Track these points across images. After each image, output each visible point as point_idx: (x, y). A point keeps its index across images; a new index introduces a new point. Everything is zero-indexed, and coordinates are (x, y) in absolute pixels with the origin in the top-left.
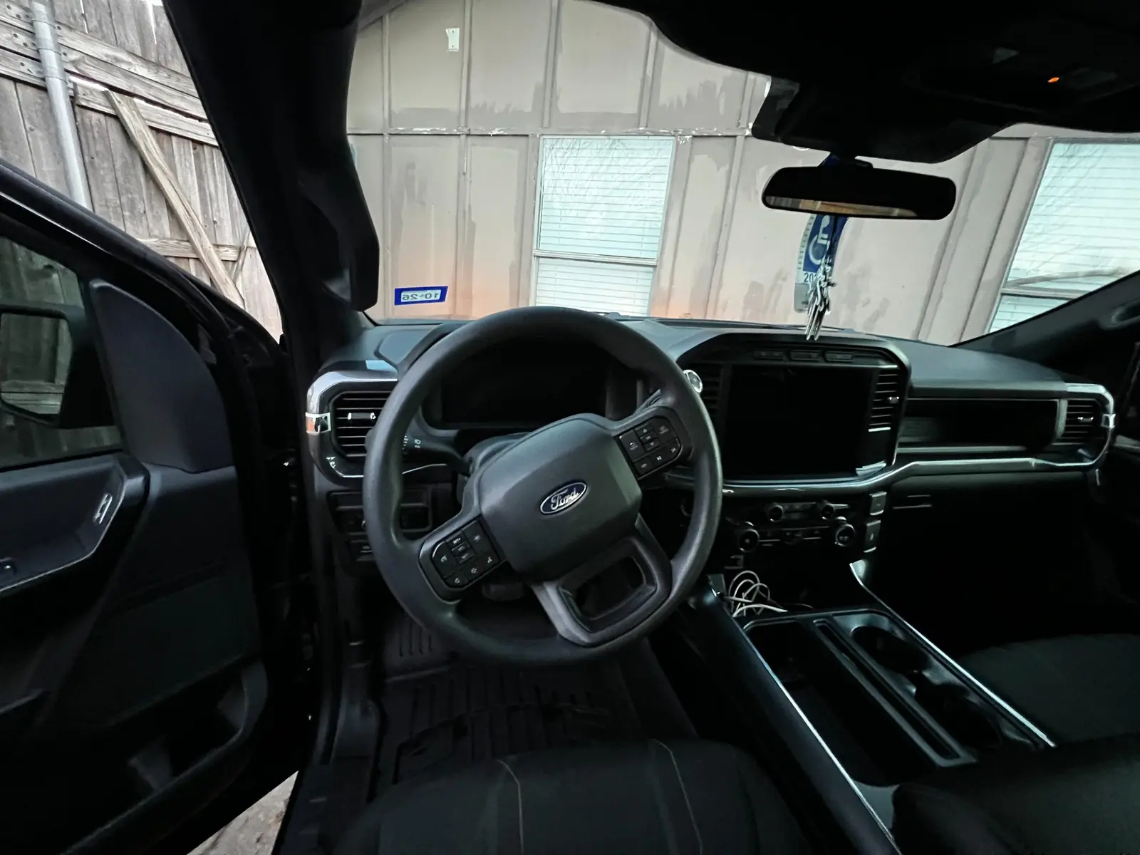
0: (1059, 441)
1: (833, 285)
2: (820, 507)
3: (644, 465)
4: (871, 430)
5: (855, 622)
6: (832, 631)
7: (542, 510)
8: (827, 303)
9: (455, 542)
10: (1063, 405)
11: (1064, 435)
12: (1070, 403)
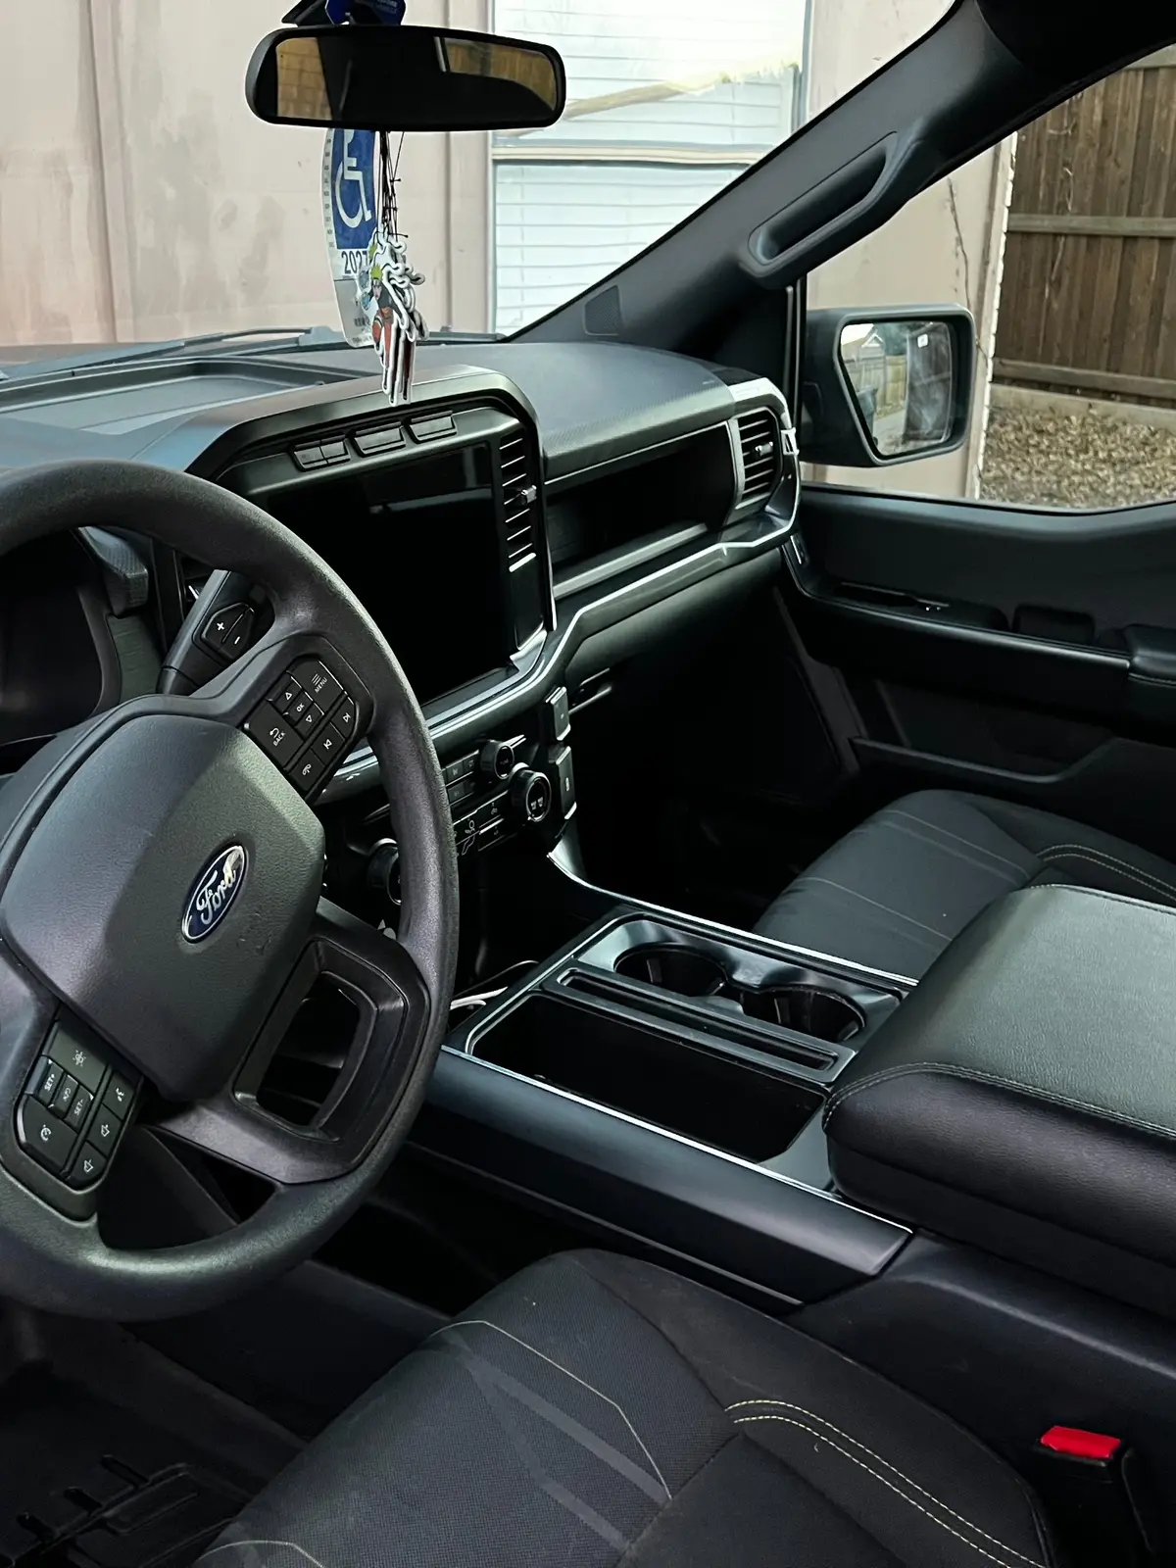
0: (746, 497)
1: (415, 280)
2: (491, 757)
3: (306, 769)
4: (512, 568)
5: (606, 951)
6: (586, 981)
7: (188, 935)
8: (418, 323)
9: (48, 1086)
10: (734, 429)
11: (748, 485)
12: (742, 422)
